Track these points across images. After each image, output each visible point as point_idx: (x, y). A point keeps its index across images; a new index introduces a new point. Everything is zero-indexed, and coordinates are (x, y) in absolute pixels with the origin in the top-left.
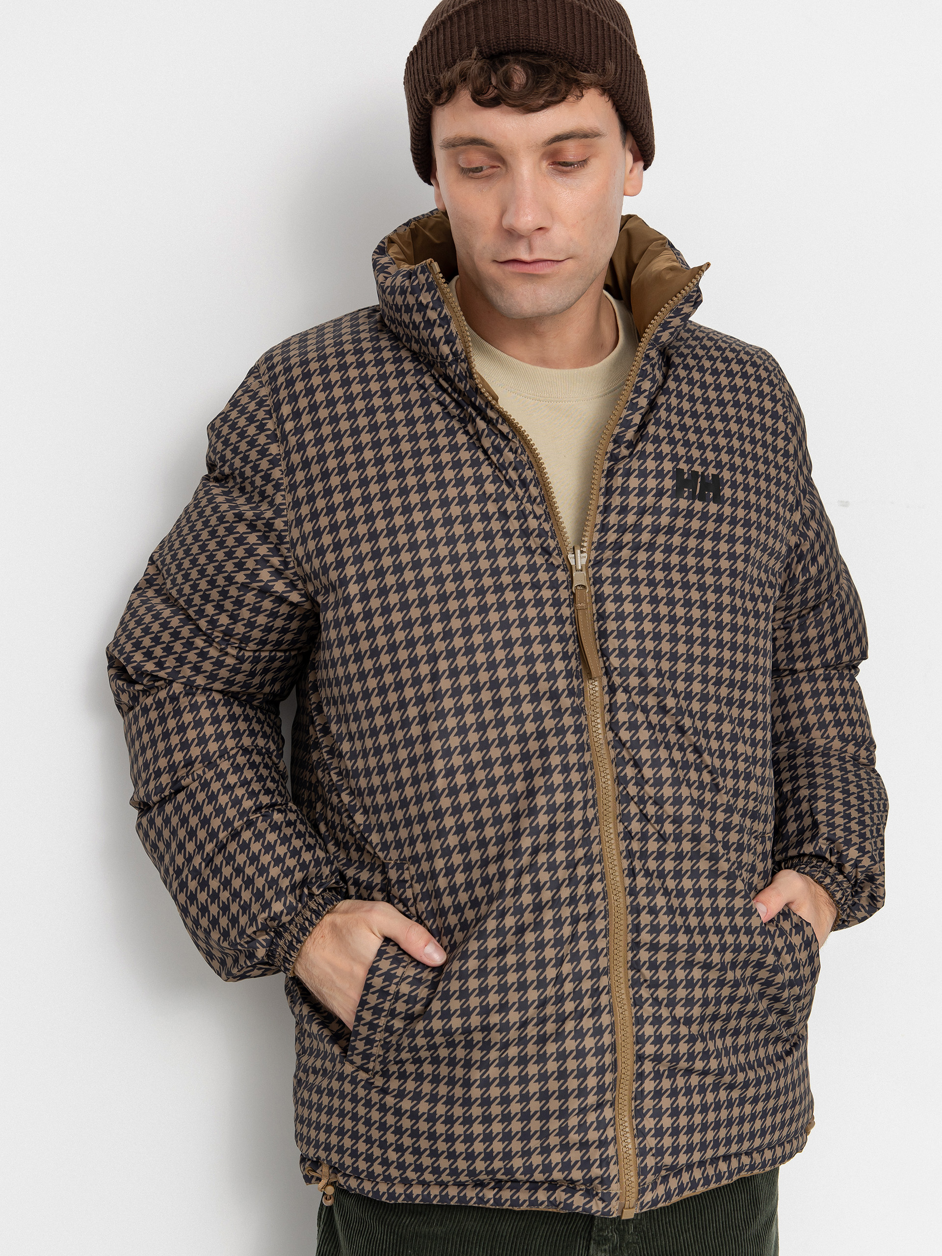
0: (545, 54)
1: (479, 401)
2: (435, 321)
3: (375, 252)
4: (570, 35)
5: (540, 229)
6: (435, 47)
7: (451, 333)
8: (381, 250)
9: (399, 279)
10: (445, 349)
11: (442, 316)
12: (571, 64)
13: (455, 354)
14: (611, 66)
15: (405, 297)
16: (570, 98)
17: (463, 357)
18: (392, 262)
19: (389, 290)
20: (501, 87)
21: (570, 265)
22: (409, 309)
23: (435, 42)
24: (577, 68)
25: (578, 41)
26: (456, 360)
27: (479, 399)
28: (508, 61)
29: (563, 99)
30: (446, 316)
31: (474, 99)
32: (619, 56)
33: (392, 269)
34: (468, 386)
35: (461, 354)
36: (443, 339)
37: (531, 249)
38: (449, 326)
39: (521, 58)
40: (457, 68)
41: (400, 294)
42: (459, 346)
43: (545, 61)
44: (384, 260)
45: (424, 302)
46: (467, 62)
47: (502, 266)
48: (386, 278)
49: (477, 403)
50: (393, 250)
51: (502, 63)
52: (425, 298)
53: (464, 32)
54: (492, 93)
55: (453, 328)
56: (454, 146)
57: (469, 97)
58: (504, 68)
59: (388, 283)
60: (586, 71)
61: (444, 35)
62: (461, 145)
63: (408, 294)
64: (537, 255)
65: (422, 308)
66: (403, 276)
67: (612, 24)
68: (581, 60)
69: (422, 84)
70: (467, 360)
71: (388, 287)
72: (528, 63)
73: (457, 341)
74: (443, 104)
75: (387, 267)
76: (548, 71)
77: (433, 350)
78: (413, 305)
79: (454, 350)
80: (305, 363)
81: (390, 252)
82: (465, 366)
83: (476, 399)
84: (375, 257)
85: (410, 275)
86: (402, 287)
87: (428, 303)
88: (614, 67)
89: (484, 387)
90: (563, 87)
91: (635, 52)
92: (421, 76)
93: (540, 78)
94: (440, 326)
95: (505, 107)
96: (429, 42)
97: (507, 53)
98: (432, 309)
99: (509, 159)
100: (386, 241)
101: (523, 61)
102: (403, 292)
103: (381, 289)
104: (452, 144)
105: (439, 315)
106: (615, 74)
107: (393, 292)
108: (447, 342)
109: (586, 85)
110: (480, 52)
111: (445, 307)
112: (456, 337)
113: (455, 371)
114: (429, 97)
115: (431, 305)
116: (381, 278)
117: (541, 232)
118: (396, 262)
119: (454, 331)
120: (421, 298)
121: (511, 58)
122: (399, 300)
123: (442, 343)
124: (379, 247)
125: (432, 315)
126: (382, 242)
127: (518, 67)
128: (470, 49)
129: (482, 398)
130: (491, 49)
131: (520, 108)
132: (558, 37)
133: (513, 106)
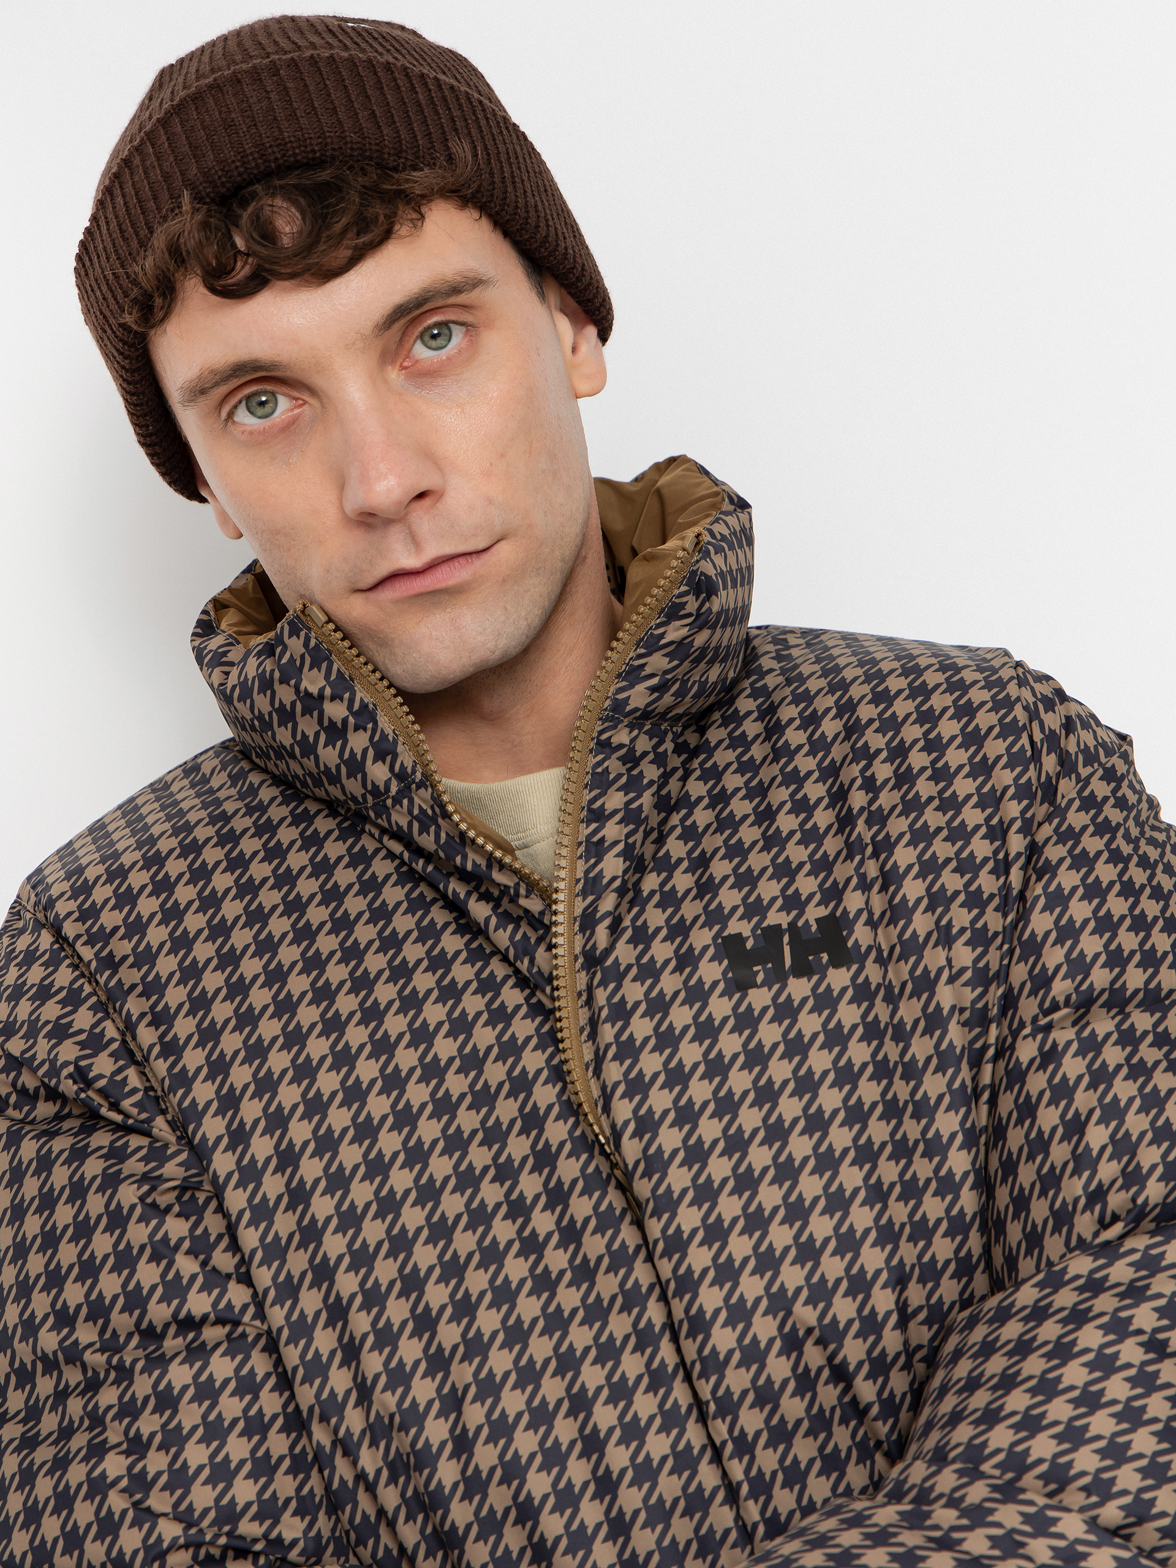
0: (324, 162)
1: (472, 860)
2: (345, 721)
3: (194, 634)
4: (363, 115)
5: (421, 496)
6: (114, 224)
7: (384, 736)
8: (205, 628)
9: (252, 662)
10: (379, 772)
11: (356, 706)
12: (382, 166)
13: (402, 776)
14: (462, 149)
15: (273, 693)
16: (403, 229)
17: (419, 776)
18: (233, 642)
19: (237, 691)
20: (257, 248)
21: (505, 552)
22: (286, 716)
23: (111, 216)
24: (396, 169)
25: (382, 121)
26: (408, 787)
27: (471, 856)
28: (254, 196)
29: (387, 235)
30: (364, 706)
31: (213, 290)
32: (474, 131)
33: (235, 655)
34: (443, 835)
35: (414, 772)
36: (371, 753)
37: (415, 542)
38: (376, 723)
39: (277, 183)
40: (159, 241)
41: (262, 690)
42: (406, 758)
43: (325, 175)
44: (215, 643)
45: (314, 690)
46: (174, 225)
47: (372, 595)
48: (227, 674)
49: (469, 867)
50: (228, 622)
51: (244, 203)
52: (313, 682)
53: (156, 175)
54: (242, 271)
55: (385, 723)
56: (203, 392)
57: (203, 290)
58: (250, 209)
59: (233, 680)
60: (415, 168)
61: (124, 196)
62: (216, 384)
63: (277, 686)
64: (433, 550)
65: (312, 703)
66: (259, 654)
67: (441, 77)
68: (399, 153)
69: (111, 301)
70: (428, 781)
71: (234, 687)
72: (294, 186)
73: (400, 748)
74: (163, 320)
75: (225, 654)
76: (340, 190)
77: (353, 786)
78: (293, 704)
79: (397, 768)
80: (118, 874)
81: (223, 626)
82: (427, 793)
83: (465, 857)
84: (196, 643)
85: (269, 650)
86: (261, 676)
87: (322, 690)
88: (467, 147)
89: (471, 826)
90: (379, 210)
91: (506, 119)
92: (104, 288)
93: (327, 206)
94: (357, 728)
95: (280, 284)
96: (103, 223)
97: (251, 183)
98: (333, 699)
99: (318, 381)
100: (210, 608)
101: (281, 187)
102: (266, 684)
103: (224, 696)
104: (198, 391)
105: (350, 707)
106: (475, 155)
107: (246, 693)
108: (380, 757)
109: (423, 196)
110: (197, 198)
111: (357, 687)
112: (395, 742)
113: (410, 812)
114: (128, 319)
115: (328, 691)
116: (217, 676)
117: (426, 502)
118: (238, 638)
119: (389, 730)
120: (304, 684)
121: (258, 187)
122: (262, 703)
123: (369, 762)
124: (200, 623)
125: (336, 711)
126: (204, 612)
127: (278, 202)
128: (176, 198)
129: (476, 852)
130: (216, 186)
131: (307, 276)
132: (340, 123)
133: (291, 276)
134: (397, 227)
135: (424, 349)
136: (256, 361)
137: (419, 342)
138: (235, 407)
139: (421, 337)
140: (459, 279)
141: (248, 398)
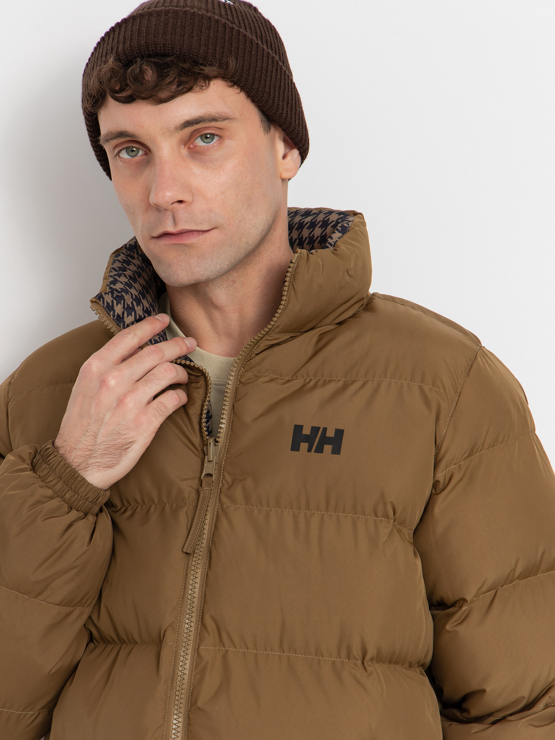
5: (181, 202)
12: (196, 61)
14: (232, 61)
16: (196, 89)
21: (216, 234)
24: (201, 64)
28: (136, 62)
29: (189, 90)
31: (113, 98)
37: (176, 223)
39: (151, 60)
47: (158, 240)
54: (126, 92)
56: (107, 141)
58: (132, 67)
62: (112, 139)
64: (181, 226)
68: (205, 58)
72: (154, 62)
93: (166, 72)
95: (140, 101)
99: (150, 145)
101: (147, 61)
104: (105, 140)
110: (116, 59)
117: (183, 205)
127: (144, 66)
130: (127, 56)
131: (151, 99)
132: (184, 40)
133: (144, 99)
134: (195, 87)
135: (201, 141)
136: (126, 132)
137: (199, 138)
138: (121, 151)
139: (201, 136)
140: (217, 115)
141: (127, 148)
